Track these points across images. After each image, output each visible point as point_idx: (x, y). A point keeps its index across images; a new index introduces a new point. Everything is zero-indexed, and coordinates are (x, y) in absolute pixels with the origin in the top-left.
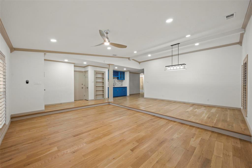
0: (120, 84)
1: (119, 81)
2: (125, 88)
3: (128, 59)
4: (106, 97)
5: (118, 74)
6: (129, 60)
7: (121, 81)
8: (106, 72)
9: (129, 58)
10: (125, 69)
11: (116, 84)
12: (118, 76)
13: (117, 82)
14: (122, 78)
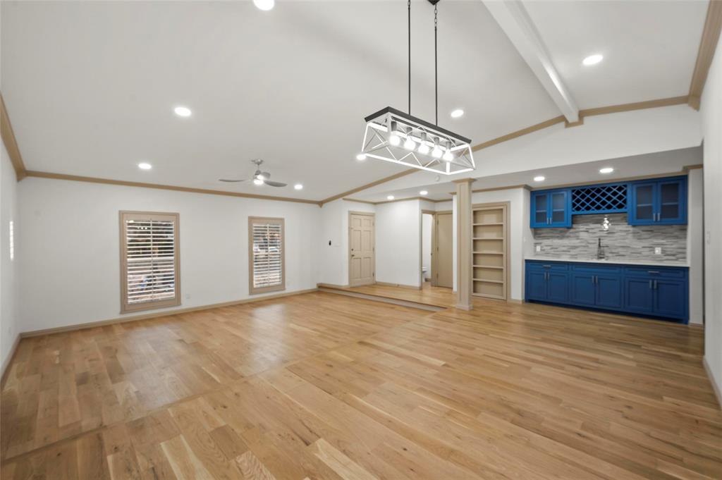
0: (658, 251)
3: (563, 124)
4: (513, 298)
6: (568, 124)
9: (563, 119)
10: (607, 171)
11: (620, 250)
12: (620, 206)
13: (630, 241)
14: (657, 215)
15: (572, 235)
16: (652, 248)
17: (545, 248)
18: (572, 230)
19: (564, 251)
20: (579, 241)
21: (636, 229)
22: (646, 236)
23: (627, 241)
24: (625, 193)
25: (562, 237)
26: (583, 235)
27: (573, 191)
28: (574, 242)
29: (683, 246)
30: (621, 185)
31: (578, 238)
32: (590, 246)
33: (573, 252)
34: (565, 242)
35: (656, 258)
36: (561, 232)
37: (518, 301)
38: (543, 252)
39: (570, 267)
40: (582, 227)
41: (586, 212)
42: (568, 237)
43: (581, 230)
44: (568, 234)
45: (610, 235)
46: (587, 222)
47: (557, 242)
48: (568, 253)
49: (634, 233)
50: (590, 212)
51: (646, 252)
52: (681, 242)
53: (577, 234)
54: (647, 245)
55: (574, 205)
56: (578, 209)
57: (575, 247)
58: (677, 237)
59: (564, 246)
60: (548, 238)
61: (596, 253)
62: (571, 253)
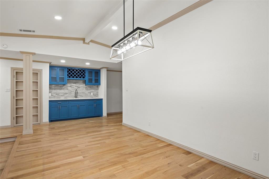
0: (92, 94)
1: (89, 88)
2: (100, 101)
3: (82, 41)
4: (44, 121)
5: (84, 74)
6: (84, 42)
7: (95, 87)
8: (43, 71)
9: (84, 40)
10: (88, 64)
11: (82, 94)
12: (84, 78)
13: (84, 90)
14: (93, 82)
15: (65, 88)
16: (90, 93)
17: (53, 94)
18: (65, 86)
19: (61, 95)
20: (68, 91)
21: (87, 86)
22: (89, 89)
23: (84, 91)
24: (85, 73)
25: (61, 89)
26: (69, 88)
27: (68, 69)
28: (66, 91)
29: (97, 92)
30: (84, 69)
31: (67, 89)
32: (72, 93)
33: (66, 96)
34: (62, 91)
35: (91, 96)
36: (60, 86)
37: (46, 122)
38: (52, 96)
39: (69, 102)
40: (69, 85)
41: (72, 78)
42: (64, 89)
43: (68, 86)
44: (63, 88)
45: (79, 88)
46: (71, 83)
47: (58, 91)
48: (64, 96)
49: (86, 88)
50: (74, 79)
51: (89, 94)
52: (97, 91)
53: (67, 88)
54: (89, 92)
55: (68, 75)
56: (70, 77)
57: (66, 94)
58: (96, 89)
59: (62, 93)
60: (55, 89)
61: (74, 96)
62: (65, 96)
